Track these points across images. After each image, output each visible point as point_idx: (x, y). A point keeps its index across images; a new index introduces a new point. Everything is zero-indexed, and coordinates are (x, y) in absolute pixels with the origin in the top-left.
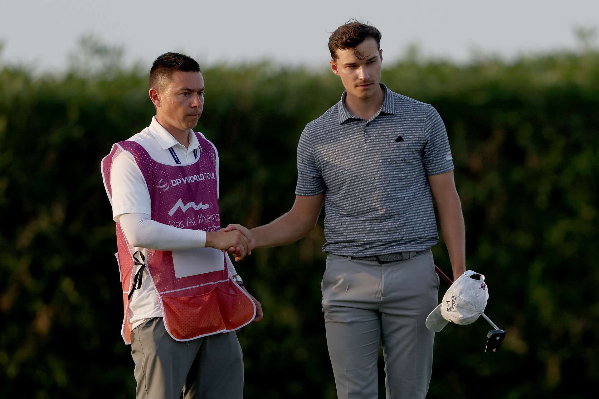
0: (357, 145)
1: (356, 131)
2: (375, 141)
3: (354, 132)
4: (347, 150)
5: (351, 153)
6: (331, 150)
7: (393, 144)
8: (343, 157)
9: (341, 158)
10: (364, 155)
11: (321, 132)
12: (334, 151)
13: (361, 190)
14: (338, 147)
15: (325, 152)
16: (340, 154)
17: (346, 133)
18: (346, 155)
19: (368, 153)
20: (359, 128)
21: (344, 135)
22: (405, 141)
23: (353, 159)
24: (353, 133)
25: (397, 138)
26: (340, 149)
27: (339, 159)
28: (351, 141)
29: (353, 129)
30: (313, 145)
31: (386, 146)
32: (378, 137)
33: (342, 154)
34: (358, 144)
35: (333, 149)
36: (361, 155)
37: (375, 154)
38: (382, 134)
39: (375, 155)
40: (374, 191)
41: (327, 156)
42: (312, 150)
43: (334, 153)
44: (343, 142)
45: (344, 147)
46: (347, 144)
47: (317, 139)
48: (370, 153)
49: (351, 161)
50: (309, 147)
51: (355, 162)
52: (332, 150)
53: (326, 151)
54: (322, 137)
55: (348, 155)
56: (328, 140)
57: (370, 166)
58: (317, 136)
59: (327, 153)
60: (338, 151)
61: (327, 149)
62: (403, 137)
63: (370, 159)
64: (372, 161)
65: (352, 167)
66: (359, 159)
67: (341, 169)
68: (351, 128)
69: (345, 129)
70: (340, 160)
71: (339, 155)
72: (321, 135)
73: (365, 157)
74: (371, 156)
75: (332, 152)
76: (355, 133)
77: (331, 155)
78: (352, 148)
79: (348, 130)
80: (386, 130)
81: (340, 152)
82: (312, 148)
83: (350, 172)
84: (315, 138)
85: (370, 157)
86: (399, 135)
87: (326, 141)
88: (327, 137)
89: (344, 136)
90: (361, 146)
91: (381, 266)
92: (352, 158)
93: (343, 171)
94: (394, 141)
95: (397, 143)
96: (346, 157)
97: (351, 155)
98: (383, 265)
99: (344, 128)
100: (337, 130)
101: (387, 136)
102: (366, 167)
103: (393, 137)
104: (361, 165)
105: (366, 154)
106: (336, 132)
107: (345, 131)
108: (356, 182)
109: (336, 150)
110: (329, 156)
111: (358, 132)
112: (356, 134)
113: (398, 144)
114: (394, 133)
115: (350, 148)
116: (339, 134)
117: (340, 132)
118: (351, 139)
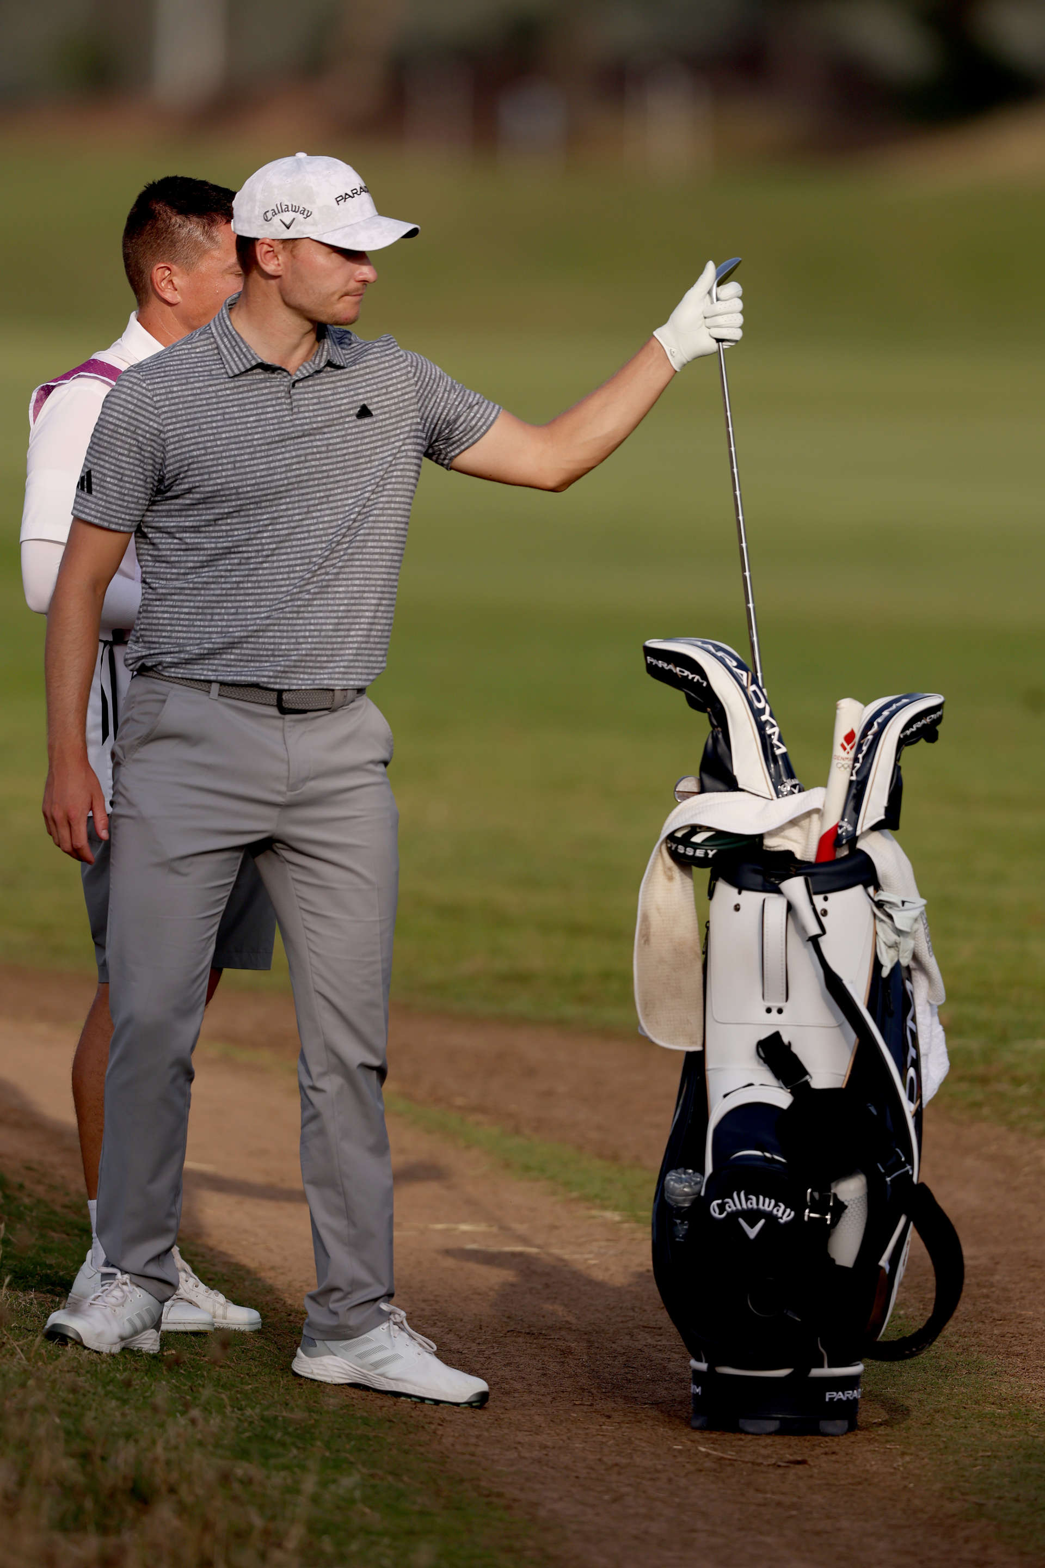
0: (274, 430)
1: (269, 397)
2: (315, 422)
3: (263, 398)
4: (249, 438)
5: (260, 445)
6: (210, 435)
7: (351, 425)
8: (242, 455)
9: (235, 456)
10: (290, 451)
11: (182, 391)
12: (217, 436)
13: (276, 533)
14: (227, 429)
15: (195, 438)
16: (234, 446)
17: (243, 398)
18: (248, 450)
19: (298, 449)
20: (274, 390)
21: (240, 402)
22: (376, 415)
23: (265, 460)
24: (262, 401)
25: (359, 411)
26: (232, 434)
27: (230, 456)
28: (258, 418)
29: (260, 392)
30: (163, 417)
31: (337, 431)
32: (320, 412)
33: (238, 446)
34: (276, 427)
35: (215, 431)
36: (283, 453)
37: (315, 450)
38: (328, 405)
39: (313, 453)
40: (304, 539)
41: (201, 446)
42: (161, 428)
43: (219, 443)
44: (239, 418)
45: (241, 430)
46: (249, 425)
47: (173, 404)
48: (304, 449)
49: (262, 464)
50: (151, 420)
51: (271, 468)
52: (213, 434)
53: (196, 434)
54: (186, 402)
55: (252, 450)
56: (200, 409)
57: (301, 478)
58: (173, 398)
59: (200, 440)
60: (226, 438)
61: (201, 430)
62: (370, 408)
63: (302, 462)
64: (306, 468)
65: (262, 480)
66: (280, 460)
67: (233, 482)
68: (257, 389)
69: (241, 389)
70: (232, 459)
71: (231, 447)
72: (183, 396)
73: (293, 457)
74: (306, 455)
75: (212, 438)
76: (268, 400)
77: (209, 444)
78: (262, 435)
79: (248, 391)
80: (332, 395)
81: (233, 440)
82: (161, 424)
83: (257, 490)
84: (167, 403)
85: (303, 458)
86: (362, 403)
87: (195, 413)
88: (199, 403)
89: (240, 405)
90: (283, 431)
91: (284, 719)
92: (262, 457)
93: (239, 487)
94: (355, 418)
95: (360, 422)
96: (248, 454)
97: (260, 451)
98: (288, 717)
99: (240, 386)
100: (221, 390)
101: (338, 409)
102: (294, 480)
103: (350, 409)
104: (283, 476)
105: (294, 450)
106: (220, 394)
107: (241, 393)
108: (268, 513)
109: (224, 436)
110: (205, 448)
111: (272, 399)
112: (269, 403)
113: (362, 425)
114: (351, 399)
115: (257, 433)
116: (228, 398)
117: (228, 395)
118: (257, 414)
